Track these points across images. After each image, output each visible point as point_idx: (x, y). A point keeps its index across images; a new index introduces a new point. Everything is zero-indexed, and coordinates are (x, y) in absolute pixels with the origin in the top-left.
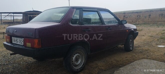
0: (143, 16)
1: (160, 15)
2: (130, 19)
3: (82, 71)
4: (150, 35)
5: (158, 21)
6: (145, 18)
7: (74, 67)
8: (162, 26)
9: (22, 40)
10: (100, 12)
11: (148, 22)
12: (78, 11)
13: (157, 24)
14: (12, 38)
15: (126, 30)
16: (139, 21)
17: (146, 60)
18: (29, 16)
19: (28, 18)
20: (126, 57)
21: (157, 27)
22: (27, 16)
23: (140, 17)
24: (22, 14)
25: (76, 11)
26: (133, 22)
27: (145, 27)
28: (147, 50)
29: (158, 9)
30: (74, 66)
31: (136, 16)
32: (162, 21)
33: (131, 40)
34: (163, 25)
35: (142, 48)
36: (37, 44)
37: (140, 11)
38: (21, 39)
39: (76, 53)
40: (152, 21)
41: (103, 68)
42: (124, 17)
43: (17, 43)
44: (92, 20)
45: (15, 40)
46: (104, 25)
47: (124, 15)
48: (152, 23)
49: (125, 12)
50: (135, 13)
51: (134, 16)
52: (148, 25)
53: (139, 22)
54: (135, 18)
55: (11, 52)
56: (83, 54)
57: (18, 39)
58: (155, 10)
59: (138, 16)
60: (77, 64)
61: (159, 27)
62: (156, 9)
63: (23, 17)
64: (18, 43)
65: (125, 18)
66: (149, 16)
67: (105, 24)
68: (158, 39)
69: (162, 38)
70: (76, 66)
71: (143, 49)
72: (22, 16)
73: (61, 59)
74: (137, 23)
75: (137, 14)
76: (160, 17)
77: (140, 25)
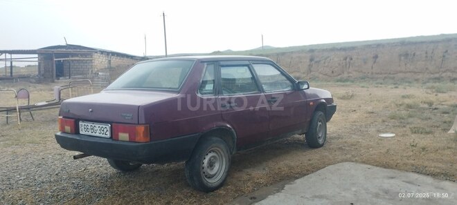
0: (358, 59)
1: (400, 55)
2: (327, 67)
3: (222, 188)
4: (370, 109)
5: (397, 72)
6: (365, 63)
7: (207, 180)
8: (407, 84)
9: (108, 127)
10: (254, 65)
11: (372, 73)
12: (211, 67)
13: (393, 78)
14: (80, 123)
15: (307, 104)
16: (350, 70)
17: (347, 165)
18: (55, 59)
19: (55, 65)
20: (309, 160)
21: (393, 86)
22: (52, 59)
23: (351, 62)
24: (37, 56)
25: (207, 68)
26: (335, 74)
27: (363, 87)
28: (353, 145)
29: (395, 39)
30: (206, 176)
31: (342, 59)
32: (407, 72)
33: (320, 123)
34: (410, 82)
35: (344, 140)
36: (142, 135)
37: (350, 45)
38: (104, 126)
39: (210, 152)
40: (382, 72)
41: (262, 181)
42: (311, 60)
43: (94, 134)
44: (237, 82)
45: (89, 128)
46: (262, 94)
47: (310, 54)
48: (381, 76)
49: (314, 48)
50: (337, 49)
51: (336, 59)
52: (371, 82)
53: (351, 75)
54: (339, 64)
55: (77, 153)
56: (222, 153)
57: (97, 126)
58: (388, 44)
59: (346, 59)
60: (212, 173)
61: (396, 87)
62: (393, 39)
63: (39, 63)
64: (97, 134)
65: (313, 62)
66: (374, 57)
67: (264, 92)
68: (384, 118)
69: (393, 118)
70: (211, 177)
71: (346, 142)
72: (37, 59)
73: (181, 163)
74: (345, 75)
75: (343, 53)
76: (400, 60)
77: (353, 82)
